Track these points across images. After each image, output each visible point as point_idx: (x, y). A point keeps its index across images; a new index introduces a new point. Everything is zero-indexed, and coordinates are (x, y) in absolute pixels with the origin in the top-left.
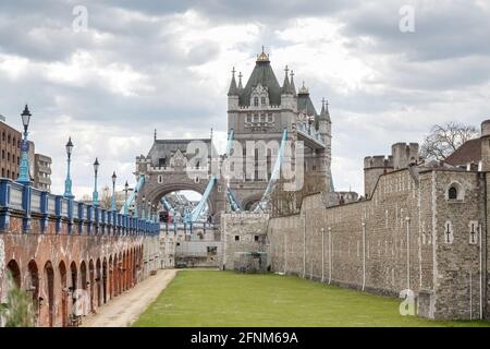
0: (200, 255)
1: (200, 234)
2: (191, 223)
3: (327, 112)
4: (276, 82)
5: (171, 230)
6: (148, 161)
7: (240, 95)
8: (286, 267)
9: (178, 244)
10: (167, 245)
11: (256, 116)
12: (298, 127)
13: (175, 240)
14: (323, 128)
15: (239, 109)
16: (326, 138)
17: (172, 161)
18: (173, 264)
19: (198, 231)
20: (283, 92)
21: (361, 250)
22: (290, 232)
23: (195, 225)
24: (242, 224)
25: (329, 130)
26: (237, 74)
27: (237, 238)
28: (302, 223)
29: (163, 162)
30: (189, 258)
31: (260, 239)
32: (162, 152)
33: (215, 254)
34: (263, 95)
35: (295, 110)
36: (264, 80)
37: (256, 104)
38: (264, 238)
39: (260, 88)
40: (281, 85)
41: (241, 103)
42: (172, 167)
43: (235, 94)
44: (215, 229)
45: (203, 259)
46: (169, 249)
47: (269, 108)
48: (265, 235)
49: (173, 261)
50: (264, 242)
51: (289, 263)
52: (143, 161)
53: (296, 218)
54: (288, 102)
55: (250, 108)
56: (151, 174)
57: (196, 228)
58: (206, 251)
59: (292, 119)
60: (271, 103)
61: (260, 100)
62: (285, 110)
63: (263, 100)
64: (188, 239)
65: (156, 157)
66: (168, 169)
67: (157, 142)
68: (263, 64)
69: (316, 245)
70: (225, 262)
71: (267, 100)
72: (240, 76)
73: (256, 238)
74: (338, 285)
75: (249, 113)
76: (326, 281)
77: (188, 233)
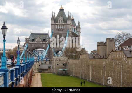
0: (46, 69)
1: (45, 62)
2: (43, 59)
3: (79, 25)
4: (66, 16)
5: (38, 61)
6: (29, 40)
7: (55, 19)
8: (74, 74)
9: (39, 65)
10: (36, 66)
11: (59, 26)
12: (72, 30)
13: (39, 64)
14: (78, 30)
15: (54, 24)
16: (79, 33)
17: (36, 40)
18: (38, 71)
19: (45, 61)
20: (68, 19)
21: (103, 73)
22: (75, 64)
23: (44, 59)
24: (59, 60)
25: (80, 30)
26: (54, 13)
27: (58, 64)
28: (80, 62)
29: (33, 40)
30: (43, 70)
31: (65, 65)
32: (33, 37)
33: (50, 68)
34: (62, 20)
35: (71, 25)
36: (62, 15)
37: (60, 22)
38: (66, 65)
39: (61, 18)
40: (67, 17)
41: (55, 22)
42: (36, 42)
43: (53, 19)
44: (49, 60)
45: (47, 70)
46: (37, 67)
47: (63, 24)
48: (66, 64)
49: (38, 70)
50: (66, 66)
51: (75, 73)
52: (27, 40)
53: (78, 60)
54: (69, 22)
55: (58, 24)
56: (30, 44)
57: (44, 61)
58: (47, 67)
59: (70, 27)
60: (64, 22)
61: (61, 21)
62: (68, 25)
63: (62, 21)
64: (42, 64)
65: (31, 39)
66: (35, 42)
67: (32, 34)
68: (62, 10)
69: (85, 69)
70: (54, 72)
71: (63, 22)
72: (55, 14)
73: (64, 65)
74: (93, 82)
75: (57, 25)
76: (89, 81)
77: (42, 62)
